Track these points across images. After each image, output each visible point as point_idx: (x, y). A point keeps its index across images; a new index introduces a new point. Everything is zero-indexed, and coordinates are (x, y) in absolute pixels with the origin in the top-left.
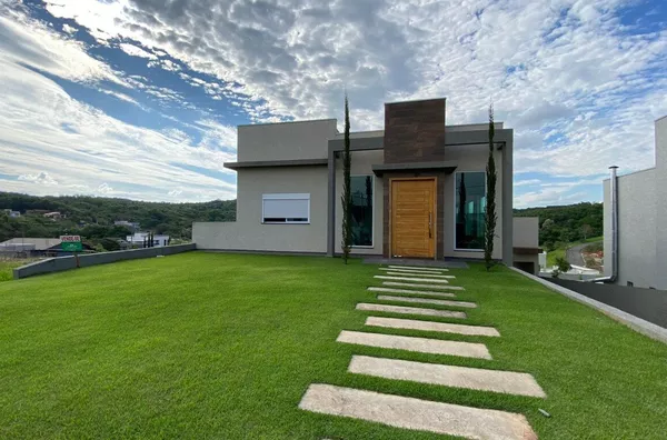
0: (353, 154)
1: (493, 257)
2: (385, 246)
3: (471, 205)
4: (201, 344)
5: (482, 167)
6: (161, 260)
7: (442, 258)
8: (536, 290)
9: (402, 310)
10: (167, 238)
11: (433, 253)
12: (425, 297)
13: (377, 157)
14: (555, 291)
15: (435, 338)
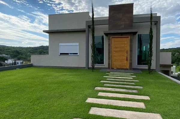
0: (95, 26)
1: (151, 68)
2: (109, 64)
3: (144, 47)
4: (32, 104)
5: (147, 32)
6: (18, 70)
7: (132, 69)
8: (167, 81)
9: (113, 90)
10: (22, 61)
11: (128, 67)
12: (122, 84)
13: (106, 28)
14: (175, 82)
15: (124, 100)
